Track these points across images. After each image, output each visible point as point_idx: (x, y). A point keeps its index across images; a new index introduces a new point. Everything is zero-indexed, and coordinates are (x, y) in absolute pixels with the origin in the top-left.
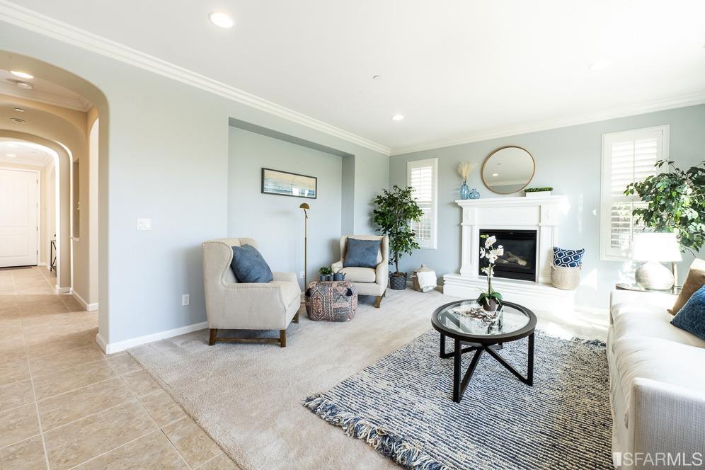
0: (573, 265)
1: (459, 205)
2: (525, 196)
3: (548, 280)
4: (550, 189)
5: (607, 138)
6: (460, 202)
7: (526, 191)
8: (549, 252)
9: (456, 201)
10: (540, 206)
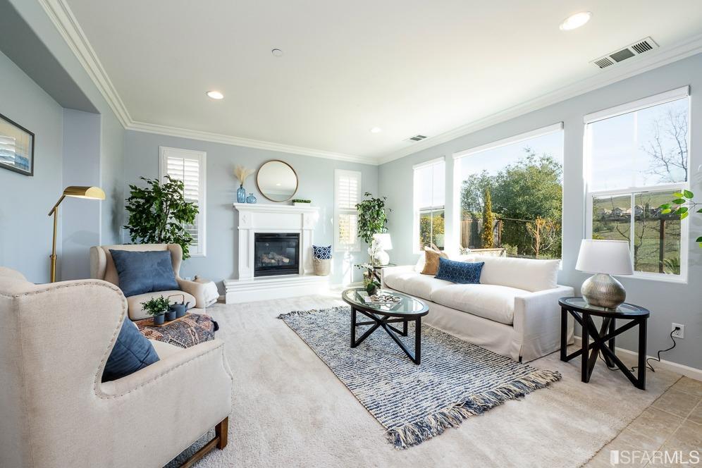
0: (328, 258)
1: (237, 207)
2: (293, 205)
3: (312, 270)
4: (309, 202)
5: (338, 172)
6: (237, 205)
7: (294, 201)
8: (309, 249)
9: (235, 204)
10: (302, 214)
